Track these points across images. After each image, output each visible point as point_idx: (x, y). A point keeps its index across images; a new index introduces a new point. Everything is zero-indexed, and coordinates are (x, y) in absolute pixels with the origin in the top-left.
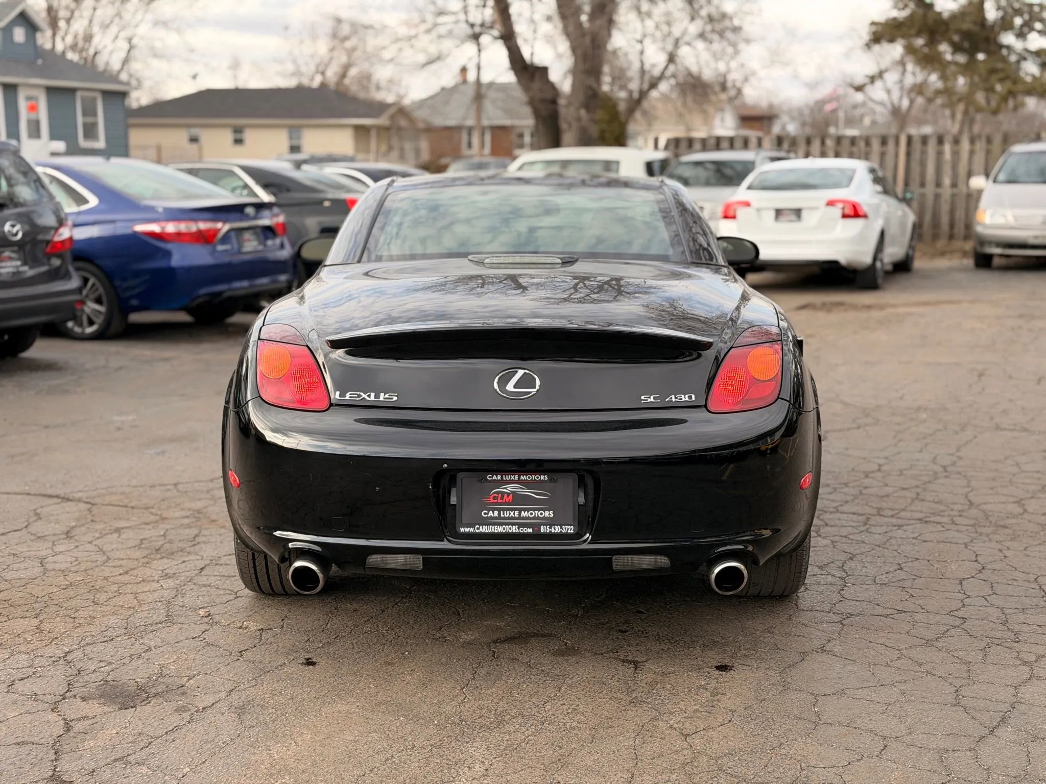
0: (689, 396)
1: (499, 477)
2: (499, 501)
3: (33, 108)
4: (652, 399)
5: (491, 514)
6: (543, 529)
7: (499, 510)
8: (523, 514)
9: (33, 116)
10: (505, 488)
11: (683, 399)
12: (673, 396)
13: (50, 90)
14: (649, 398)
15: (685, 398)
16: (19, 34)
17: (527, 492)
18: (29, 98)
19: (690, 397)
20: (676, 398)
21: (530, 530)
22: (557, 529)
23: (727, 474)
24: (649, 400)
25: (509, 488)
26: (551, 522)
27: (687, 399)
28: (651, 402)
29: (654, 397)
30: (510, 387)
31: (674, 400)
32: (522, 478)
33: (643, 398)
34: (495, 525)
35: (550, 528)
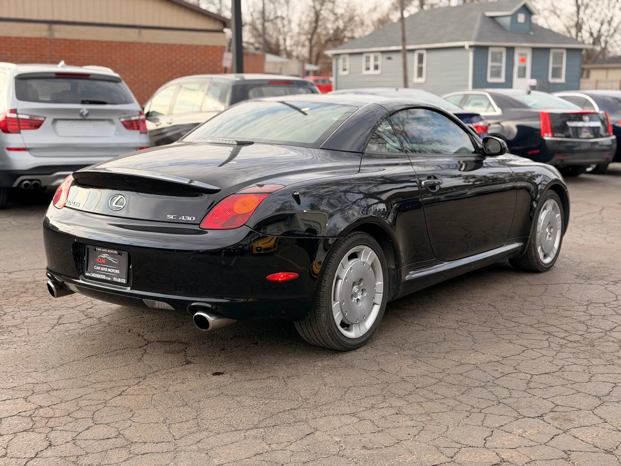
1: (100, 250)
2: (101, 262)
3: (523, 60)
4: (172, 218)
5: (97, 268)
6: (115, 279)
7: (101, 266)
8: (109, 270)
9: (522, 65)
10: (103, 255)
11: (188, 219)
12: (183, 217)
13: (534, 49)
14: (171, 216)
15: (189, 219)
16: (521, 18)
17: (111, 259)
18: (521, 54)
19: (192, 218)
20: (185, 218)
21: (110, 279)
22: (119, 280)
25: (104, 256)
26: (118, 276)
27: (190, 219)
29: (173, 216)
30: (114, 204)
31: (183, 219)
32: (109, 251)
33: (168, 216)
34: (97, 274)
35: (117, 279)
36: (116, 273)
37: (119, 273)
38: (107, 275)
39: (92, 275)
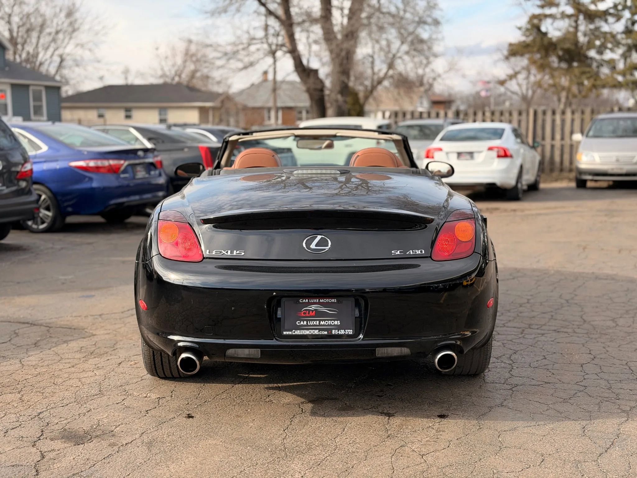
0: (421, 251)
1: (307, 300)
2: (307, 315)
3: (3, 97)
4: (398, 253)
5: (302, 323)
6: (334, 332)
7: (307, 321)
8: (322, 323)
9: (3, 101)
10: (311, 307)
12: (411, 251)
13: (13, 86)
14: (397, 252)
15: (418, 252)
17: (324, 309)
20: (413, 252)
21: (326, 333)
22: (342, 332)
23: (443, 299)
24: (397, 253)
25: (313, 307)
26: (338, 328)
27: (420, 253)
28: (398, 254)
29: (400, 252)
30: (313, 246)
31: (411, 253)
32: (321, 301)
33: (393, 252)
34: (305, 330)
35: (338, 331)
36: (334, 325)
37: (339, 324)
38: (320, 330)
39: (294, 332)
